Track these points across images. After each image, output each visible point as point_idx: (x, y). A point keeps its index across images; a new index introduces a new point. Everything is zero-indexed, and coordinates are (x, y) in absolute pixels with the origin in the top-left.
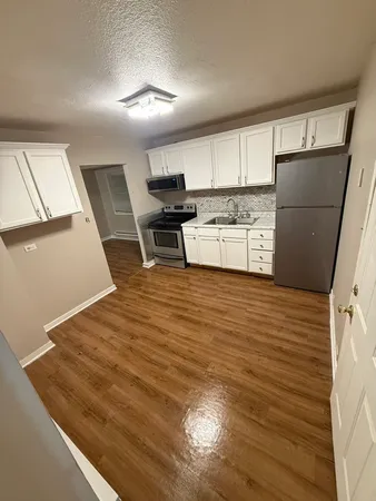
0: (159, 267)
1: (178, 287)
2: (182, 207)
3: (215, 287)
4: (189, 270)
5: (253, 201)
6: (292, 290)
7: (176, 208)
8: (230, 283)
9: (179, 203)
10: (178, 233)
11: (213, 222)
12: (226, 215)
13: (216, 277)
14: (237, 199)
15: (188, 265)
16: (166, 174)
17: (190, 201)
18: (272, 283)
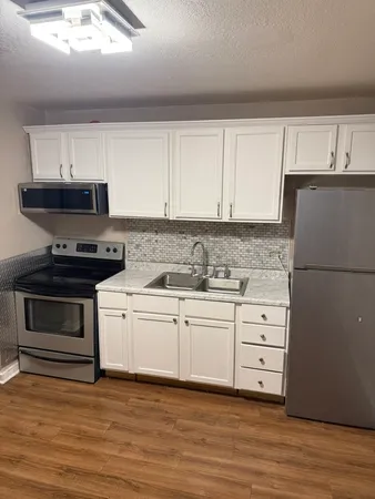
0: (29, 380)
1: (82, 436)
2: (93, 248)
3: (169, 429)
4: (104, 386)
5: (238, 247)
6: (320, 427)
7: (81, 248)
8: (201, 417)
9: (87, 239)
10: (88, 303)
11: (160, 282)
12: (185, 270)
13: (167, 401)
14: (209, 241)
15: (101, 374)
16: (67, 179)
17: (112, 236)
18: (280, 411)
